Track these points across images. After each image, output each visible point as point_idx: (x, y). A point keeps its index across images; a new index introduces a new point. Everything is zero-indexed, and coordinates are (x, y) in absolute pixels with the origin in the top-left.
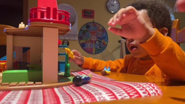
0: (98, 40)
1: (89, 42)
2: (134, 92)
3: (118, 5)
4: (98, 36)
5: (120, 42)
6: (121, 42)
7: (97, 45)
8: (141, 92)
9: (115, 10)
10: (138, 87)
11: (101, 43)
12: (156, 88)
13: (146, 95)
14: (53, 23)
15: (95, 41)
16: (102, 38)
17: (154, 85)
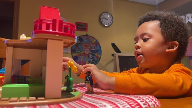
0: (92, 53)
1: (82, 55)
2: (135, 104)
3: (112, 19)
4: (91, 49)
5: (113, 55)
6: (115, 55)
7: (91, 58)
8: (141, 104)
9: (109, 24)
10: (138, 99)
11: (94, 56)
12: (154, 100)
13: (147, 106)
14: (59, 35)
15: (89, 54)
16: (96, 51)
17: (152, 97)
